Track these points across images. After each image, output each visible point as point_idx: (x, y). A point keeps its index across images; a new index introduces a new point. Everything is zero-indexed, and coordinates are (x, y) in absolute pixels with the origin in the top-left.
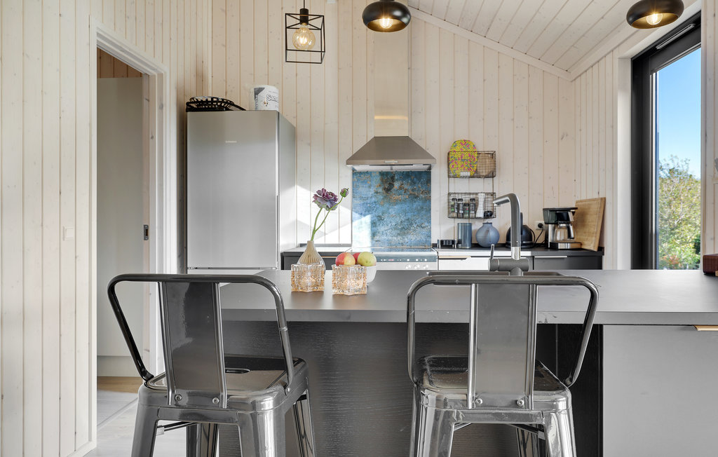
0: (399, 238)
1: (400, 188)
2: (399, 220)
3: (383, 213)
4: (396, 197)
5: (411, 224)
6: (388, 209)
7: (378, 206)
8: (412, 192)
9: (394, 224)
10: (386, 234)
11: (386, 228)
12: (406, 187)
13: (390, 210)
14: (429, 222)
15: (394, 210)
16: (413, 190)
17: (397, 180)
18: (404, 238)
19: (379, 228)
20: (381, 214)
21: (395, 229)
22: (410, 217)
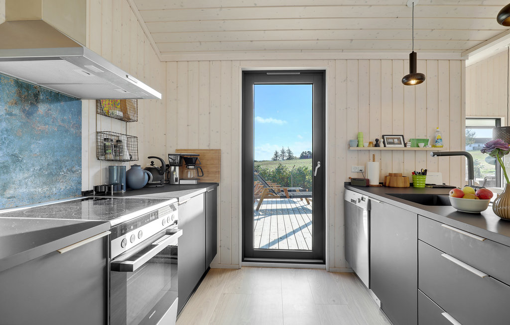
0: (46, 188)
1: (47, 114)
2: (44, 162)
3: (21, 150)
4: (42, 127)
5: (61, 168)
6: (30, 144)
7: (12, 137)
8: (62, 124)
9: (37, 168)
10: (26, 184)
11: (26, 175)
12: (54, 114)
13: (32, 146)
14: (80, 165)
15: (36, 147)
16: (63, 120)
17: (43, 101)
18: (51, 189)
19: (13, 175)
20: (17, 152)
21: (40, 175)
22: (59, 158)
